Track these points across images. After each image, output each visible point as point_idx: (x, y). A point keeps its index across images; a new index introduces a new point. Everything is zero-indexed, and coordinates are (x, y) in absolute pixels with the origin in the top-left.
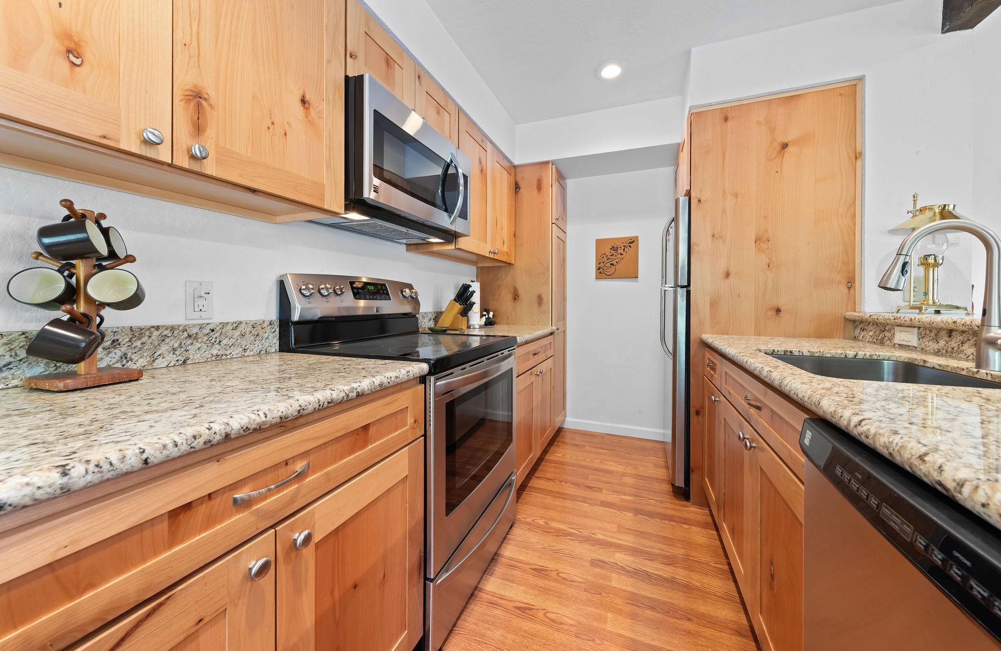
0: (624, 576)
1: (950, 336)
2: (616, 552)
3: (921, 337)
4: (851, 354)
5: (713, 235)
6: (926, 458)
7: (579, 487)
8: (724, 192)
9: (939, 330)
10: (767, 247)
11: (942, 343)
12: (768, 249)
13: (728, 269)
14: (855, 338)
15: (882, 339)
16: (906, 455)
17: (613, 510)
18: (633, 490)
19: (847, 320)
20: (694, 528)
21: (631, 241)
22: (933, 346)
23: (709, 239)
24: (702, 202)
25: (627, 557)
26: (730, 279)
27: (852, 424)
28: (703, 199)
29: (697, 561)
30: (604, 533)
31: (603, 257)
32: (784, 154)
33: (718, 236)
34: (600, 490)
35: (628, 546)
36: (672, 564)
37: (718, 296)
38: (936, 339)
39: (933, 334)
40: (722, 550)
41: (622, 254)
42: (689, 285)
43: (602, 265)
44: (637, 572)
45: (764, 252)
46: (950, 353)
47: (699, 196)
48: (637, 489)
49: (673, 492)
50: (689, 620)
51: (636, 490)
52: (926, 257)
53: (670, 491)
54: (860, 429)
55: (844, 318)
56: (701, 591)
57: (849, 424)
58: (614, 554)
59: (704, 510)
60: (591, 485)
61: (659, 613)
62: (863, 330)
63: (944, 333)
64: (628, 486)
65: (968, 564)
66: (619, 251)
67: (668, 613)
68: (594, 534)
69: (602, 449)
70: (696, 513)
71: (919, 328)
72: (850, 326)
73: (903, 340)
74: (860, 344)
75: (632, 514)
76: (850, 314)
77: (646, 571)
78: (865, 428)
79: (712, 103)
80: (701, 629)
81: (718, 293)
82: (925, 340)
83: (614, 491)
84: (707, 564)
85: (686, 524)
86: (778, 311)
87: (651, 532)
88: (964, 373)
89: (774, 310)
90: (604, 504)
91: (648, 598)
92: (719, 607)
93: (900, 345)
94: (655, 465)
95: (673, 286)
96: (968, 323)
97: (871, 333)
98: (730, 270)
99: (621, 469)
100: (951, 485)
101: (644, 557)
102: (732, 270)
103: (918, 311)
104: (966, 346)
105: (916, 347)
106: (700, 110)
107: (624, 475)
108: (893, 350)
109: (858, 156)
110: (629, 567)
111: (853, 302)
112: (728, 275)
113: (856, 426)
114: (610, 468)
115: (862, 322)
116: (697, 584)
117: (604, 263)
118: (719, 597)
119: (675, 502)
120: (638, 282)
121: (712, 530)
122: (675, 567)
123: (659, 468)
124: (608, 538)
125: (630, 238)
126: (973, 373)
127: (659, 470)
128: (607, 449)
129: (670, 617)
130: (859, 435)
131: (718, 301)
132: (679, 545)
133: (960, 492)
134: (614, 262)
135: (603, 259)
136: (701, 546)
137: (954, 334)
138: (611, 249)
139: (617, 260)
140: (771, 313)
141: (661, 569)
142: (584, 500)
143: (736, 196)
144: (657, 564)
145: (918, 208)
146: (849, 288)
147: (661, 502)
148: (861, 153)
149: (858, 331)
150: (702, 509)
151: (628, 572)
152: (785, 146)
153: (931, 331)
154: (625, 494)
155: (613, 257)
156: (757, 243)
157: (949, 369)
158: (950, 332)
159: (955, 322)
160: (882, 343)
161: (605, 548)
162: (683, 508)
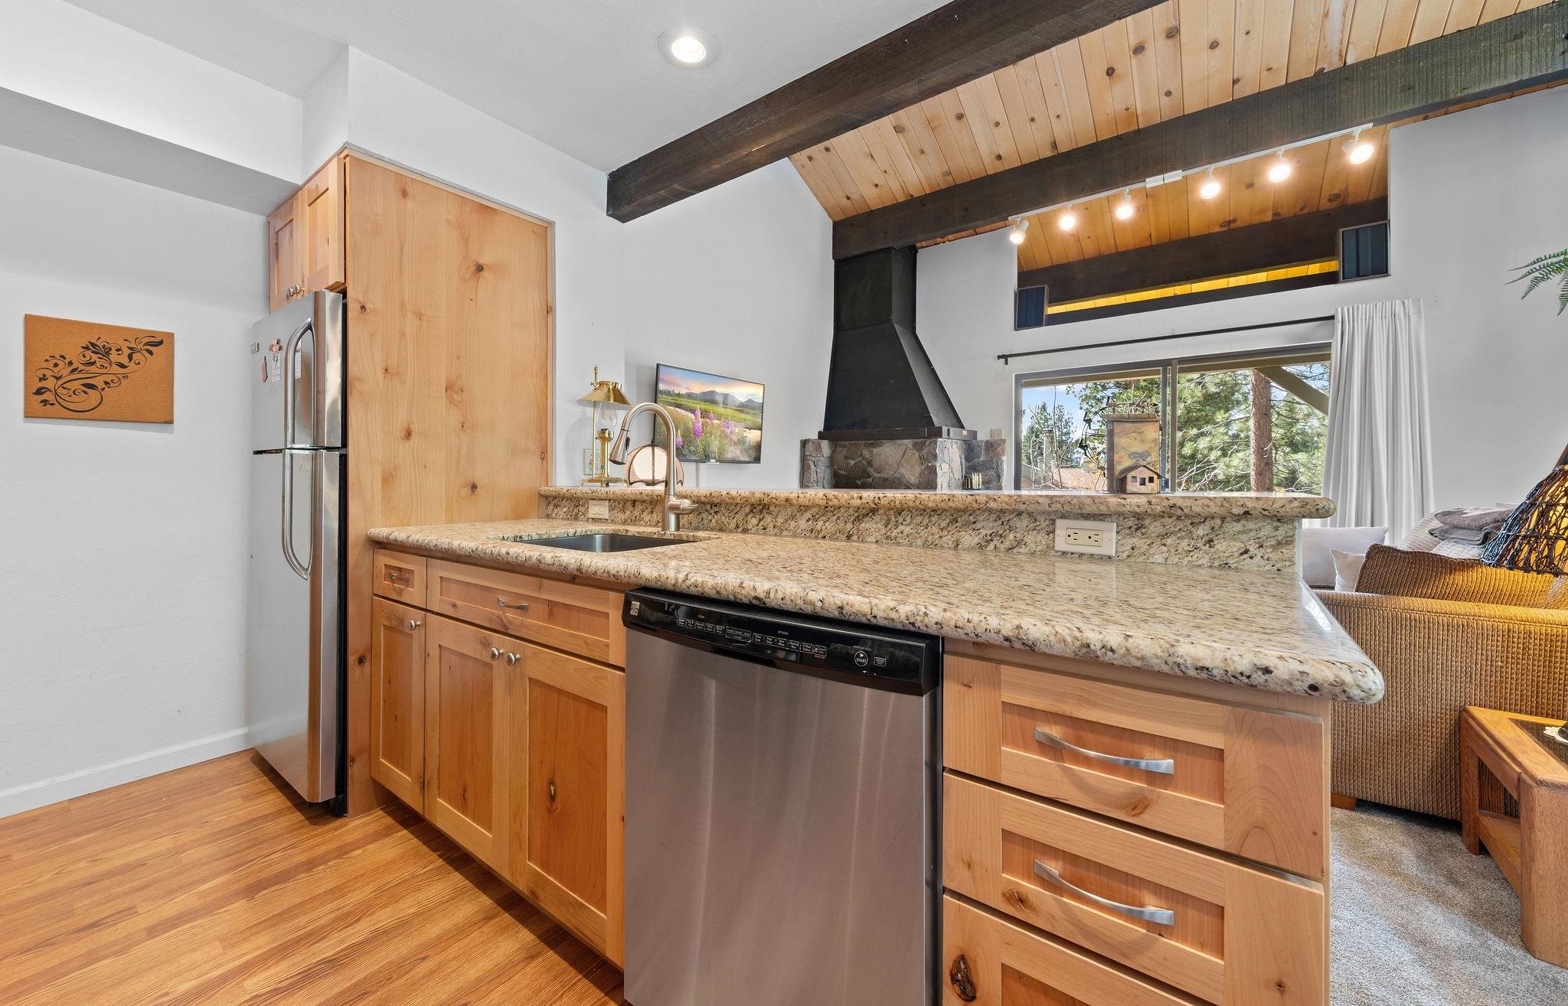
0: (283, 1000)
1: (634, 506)
2: (245, 979)
3: (611, 509)
4: (571, 531)
5: (386, 370)
6: (744, 585)
7: (52, 944)
8: (403, 306)
9: (626, 501)
10: (460, 400)
11: (628, 513)
12: (462, 402)
13: (409, 425)
14: (548, 516)
15: (577, 514)
16: (730, 588)
17: (191, 925)
18: (220, 862)
19: (541, 495)
20: (371, 847)
21: (152, 339)
22: (621, 516)
23: (380, 375)
24: (368, 310)
25: (273, 971)
26: (412, 441)
27: (680, 581)
28: (369, 306)
29: (399, 883)
30: (195, 973)
31: (56, 365)
32: (479, 278)
33: (394, 371)
34: (130, 911)
35: (264, 953)
36: (361, 917)
37: (395, 467)
38: (623, 511)
39: (621, 506)
40: (424, 846)
41: (122, 366)
42: (345, 444)
43: (50, 383)
44: (307, 973)
45: (457, 406)
46: (634, 521)
47: (361, 299)
48: (227, 856)
49: (308, 819)
50: (424, 958)
51: (233, 857)
52: (603, 431)
53: (301, 821)
54: (688, 583)
55: (539, 493)
56: (422, 913)
57: (677, 581)
58: (242, 986)
59: (372, 814)
60: (95, 918)
61: (377, 991)
62: (556, 506)
63: (629, 504)
64: (204, 864)
65: (787, 634)
66: (114, 357)
67: (390, 978)
68: (167, 994)
69: (78, 835)
70: (364, 825)
71: (610, 500)
72: (543, 502)
73: (597, 514)
74: (554, 521)
75: (244, 900)
76: (544, 489)
77: (319, 961)
78: (693, 580)
79: (384, 157)
80: (443, 956)
81: (394, 462)
82: (615, 511)
83: (171, 892)
84: (414, 877)
85: (355, 849)
86: (474, 487)
87: (299, 900)
88: (655, 536)
89: (470, 487)
90: (152, 931)
91: (349, 989)
92: (453, 912)
93: (593, 519)
94: (247, 798)
95: (308, 446)
96: (650, 493)
97: (565, 509)
98: (412, 426)
99: (166, 843)
100: (762, 595)
101: (308, 945)
102: (415, 427)
103: (599, 484)
104: (645, 514)
105: (607, 520)
106: (363, 158)
107: (178, 851)
108: (586, 524)
109: (549, 310)
110: (288, 979)
111: (546, 474)
112: (408, 434)
113: (684, 581)
114: (132, 858)
115: (555, 498)
116: (413, 910)
117: (58, 379)
118: (447, 901)
119: (320, 830)
120: (172, 432)
121: (399, 831)
122: (370, 915)
123: (259, 797)
124: (209, 975)
125: (152, 334)
126: (662, 535)
127: (260, 800)
128: (96, 829)
129: (398, 978)
130: (688, 587)
131: (394, 474)
132: (359, 884)
133: (769, 598)
134: (98, 382)
135: (56, 370)
136: (393, 862)
137: (637, 504)
138: (86, 348)
139: (108, 379)
140: (466, 490)
141: (348, 936)
142: (91, 958)
143: (420, 316)
144: (336, 935)
145: (598, 381)
146: (543, 459)
147: (293, 846)
148: (551, 308)
149: (551, 507)
150: (367, 816)
151: (287, 988)
152: (480, 268)
153: (619, 503)
154: (204, 881)
155: (93, 369)
156: (448, 391)
157: (645, 535)
158: (634, 502)
159: (641, 493)
160: (576, 518)
161: (212, 996)
162: (340, 831)
